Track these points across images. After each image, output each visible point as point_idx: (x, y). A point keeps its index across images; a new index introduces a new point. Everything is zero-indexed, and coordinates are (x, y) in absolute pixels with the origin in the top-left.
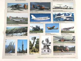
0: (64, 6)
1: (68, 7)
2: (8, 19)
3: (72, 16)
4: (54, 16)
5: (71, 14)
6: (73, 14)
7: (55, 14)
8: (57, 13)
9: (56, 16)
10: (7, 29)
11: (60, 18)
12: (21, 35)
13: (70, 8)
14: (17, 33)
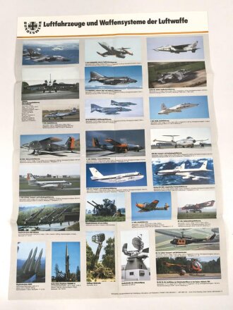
0: (185, 138)
1: (194, 141)
2: (23, 182)
3: (207, 168)
4: (156, 168)
5: (206, 162)
6: (211, 161)
7: (158, 163)
8: (164, 160)
9: (161, 170)
11: (172, 176)
12: (63, 227)
13: (203, 145)
14: (50, 223)
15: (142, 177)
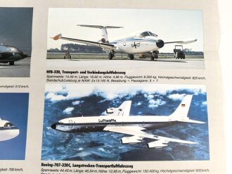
0: (137, 34)
1: (160, 44)
3: (190, 115)
4: (55, 112)
5: (187, 100)
6: (202, 97)
7: (61, 98)
8: (79, 90)
9: (66, 116)
11: (94, 136)
13: (181, 55)
15: (15, 133)
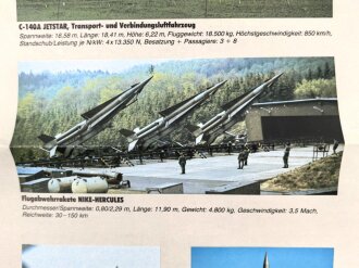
10: (29, 97)
14: (184, 154)
